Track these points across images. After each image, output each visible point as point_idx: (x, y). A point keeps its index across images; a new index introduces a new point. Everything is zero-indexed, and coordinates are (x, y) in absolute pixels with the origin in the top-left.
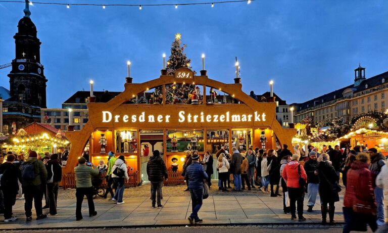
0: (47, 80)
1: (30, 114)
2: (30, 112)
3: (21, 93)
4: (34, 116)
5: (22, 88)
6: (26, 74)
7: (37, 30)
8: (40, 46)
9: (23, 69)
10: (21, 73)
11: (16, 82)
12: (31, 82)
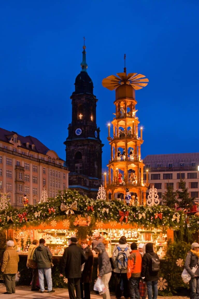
0: (103, 145)
1: (88, 187)
2: (88, 185)
3: (78, 162)
4: (92, 189)
5: (79, 155)
6: (83, 139)
7: (94, 86)
8: (97, 103)
9: (80, 133)
10: (78, 139)
11: (73, 150)
12: (89, 149)
